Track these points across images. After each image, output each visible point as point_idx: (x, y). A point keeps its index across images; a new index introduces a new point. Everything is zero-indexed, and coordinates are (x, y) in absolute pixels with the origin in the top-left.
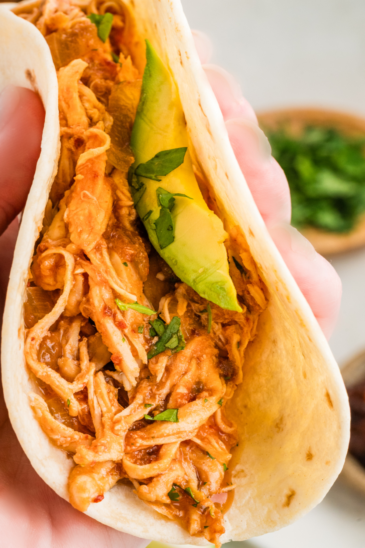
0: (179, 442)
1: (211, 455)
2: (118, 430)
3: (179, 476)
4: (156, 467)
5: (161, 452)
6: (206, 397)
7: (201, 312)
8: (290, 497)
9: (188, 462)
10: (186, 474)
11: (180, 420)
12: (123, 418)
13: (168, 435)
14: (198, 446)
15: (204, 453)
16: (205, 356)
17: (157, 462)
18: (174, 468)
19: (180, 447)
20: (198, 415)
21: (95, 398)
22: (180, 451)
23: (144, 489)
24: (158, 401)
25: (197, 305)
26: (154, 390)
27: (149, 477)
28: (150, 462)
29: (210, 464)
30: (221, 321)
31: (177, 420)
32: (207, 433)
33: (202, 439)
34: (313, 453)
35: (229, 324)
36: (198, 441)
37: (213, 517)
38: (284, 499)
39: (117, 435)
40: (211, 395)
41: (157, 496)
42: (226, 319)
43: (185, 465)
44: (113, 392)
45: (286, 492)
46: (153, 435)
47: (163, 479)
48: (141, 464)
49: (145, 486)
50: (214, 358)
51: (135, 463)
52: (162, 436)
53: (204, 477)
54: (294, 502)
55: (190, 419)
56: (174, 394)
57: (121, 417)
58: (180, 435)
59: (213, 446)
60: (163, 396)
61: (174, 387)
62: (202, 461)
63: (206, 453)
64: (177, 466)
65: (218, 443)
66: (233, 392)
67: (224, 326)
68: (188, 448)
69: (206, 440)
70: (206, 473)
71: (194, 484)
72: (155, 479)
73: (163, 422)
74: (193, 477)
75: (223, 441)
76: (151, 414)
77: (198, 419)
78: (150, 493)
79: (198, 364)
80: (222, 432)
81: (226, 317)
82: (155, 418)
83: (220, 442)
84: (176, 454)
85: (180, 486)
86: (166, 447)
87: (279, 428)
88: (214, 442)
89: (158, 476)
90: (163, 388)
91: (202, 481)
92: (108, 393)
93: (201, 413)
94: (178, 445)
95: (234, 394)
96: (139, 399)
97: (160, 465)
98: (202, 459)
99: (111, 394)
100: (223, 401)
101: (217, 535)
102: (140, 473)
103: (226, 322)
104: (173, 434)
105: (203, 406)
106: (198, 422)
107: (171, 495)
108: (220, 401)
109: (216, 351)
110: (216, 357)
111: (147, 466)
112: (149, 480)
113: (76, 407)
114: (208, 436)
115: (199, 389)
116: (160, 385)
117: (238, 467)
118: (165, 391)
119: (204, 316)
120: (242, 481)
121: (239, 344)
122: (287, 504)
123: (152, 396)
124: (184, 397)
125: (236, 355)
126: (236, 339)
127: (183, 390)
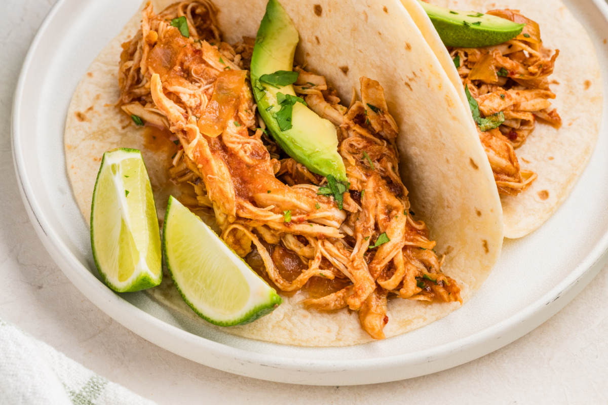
0: (401, 250)
1: (424, 248)
2: (357, 266)
3: (415, 271)
4: (398, 274)
5: (395, 263)
6: (396, 214)
7: (362, 159)
8: (485, 245)
9: (414, 260)
10: (417, 268)
11: (391, 239)
12: (356, 256)
13: (391, 251)
14: (412, 247)
15: (419, 249)
16: (381, 188)
17: (397, 271)
18: (409, 268)
19: (403, 254)
20: (398, 228)
21: (334, 260)
22: (405, 256)
23: (403, 291)
24: (371, 233)
25: (358, 155)
26: (366, 225)
27: (399, 283)
28: (393, 274)
29: (426, 254)
30: (376, 158)
31: (389, 240)
32: (412, 235)
33: (412, 240)
34: (479, 210)
35: (381, 158)
36: (411, 243)
37: (449, 285)
38: (483, 249)
39: (358, 269)
40: (398, 211)
41: (413, 290)
42: (378, 155)
43: (413, 263)
44: (341, 248)
45: (482, 243)
46: (383, 257)
47: (408, 278)
48: (390, 278)
49: (402, 289)
50: (386, 187)
51: (386, 280)
52: (388, 254)
53: (427, 264)
54: (490, 247)
55: (396, 234)
56: (379, 222)
57: (354, 255)
58: (397, 247)
59: (420, 242)
60: (373, 227)
61: (376, 217)
62: (420, 255)
63: (420, 248)
64: (409, 266)
65: (422, 238)
66: (409, 202)
67: (379, 160)
68: (408, 251)
69: (415, 240)
70: (426, 260)
71: (425, 271)
72: (404, 281)
73: (382, 245)
74: (422, 267)
75: (423, 235)
76: (372, 243)
77: (399, 231)
78: (408, 292)
79: (380, 195)
80: (419, 230)
81: (377, 153)
82: (376, 245)
83: (423, 237)
84: (404, 259)
85: (419, 277)
86: (396, 258)
87: (450, 208)
88: (419, 238)
89: (404, 278)
90: (370, 221)
91: (429, 268)
92: (339, 250)
93: (399, 226)
94: (401, 253)
95: (410, 203)
96: (360, 236)
97: (399, 271)
98: (419, 253)
99: (341, 250)
100: (406, 211)
101: (457, 295)
102: (393, 284)
103: (379, 157)
104: (393, 249)
105: (397, 221)
106: (401, 233)
107: (419, 285)
108: (405, 212)
109: (384, 181)
110: (387, 185)
111: (393, 277)
112: (401, 284)
113: (329, 273)
114: (414, 237)
115: (389, 211)
116: (367, 220)
117: (446, 246)
118: (372, 222)
119: (365, 161)
120: (454, 253)
121: (393, 168)
122: (487, 251)
123: (366, 230)
124: (385, 220)
125: (395, 177)
126: (389, 165)
127: (382, 217)
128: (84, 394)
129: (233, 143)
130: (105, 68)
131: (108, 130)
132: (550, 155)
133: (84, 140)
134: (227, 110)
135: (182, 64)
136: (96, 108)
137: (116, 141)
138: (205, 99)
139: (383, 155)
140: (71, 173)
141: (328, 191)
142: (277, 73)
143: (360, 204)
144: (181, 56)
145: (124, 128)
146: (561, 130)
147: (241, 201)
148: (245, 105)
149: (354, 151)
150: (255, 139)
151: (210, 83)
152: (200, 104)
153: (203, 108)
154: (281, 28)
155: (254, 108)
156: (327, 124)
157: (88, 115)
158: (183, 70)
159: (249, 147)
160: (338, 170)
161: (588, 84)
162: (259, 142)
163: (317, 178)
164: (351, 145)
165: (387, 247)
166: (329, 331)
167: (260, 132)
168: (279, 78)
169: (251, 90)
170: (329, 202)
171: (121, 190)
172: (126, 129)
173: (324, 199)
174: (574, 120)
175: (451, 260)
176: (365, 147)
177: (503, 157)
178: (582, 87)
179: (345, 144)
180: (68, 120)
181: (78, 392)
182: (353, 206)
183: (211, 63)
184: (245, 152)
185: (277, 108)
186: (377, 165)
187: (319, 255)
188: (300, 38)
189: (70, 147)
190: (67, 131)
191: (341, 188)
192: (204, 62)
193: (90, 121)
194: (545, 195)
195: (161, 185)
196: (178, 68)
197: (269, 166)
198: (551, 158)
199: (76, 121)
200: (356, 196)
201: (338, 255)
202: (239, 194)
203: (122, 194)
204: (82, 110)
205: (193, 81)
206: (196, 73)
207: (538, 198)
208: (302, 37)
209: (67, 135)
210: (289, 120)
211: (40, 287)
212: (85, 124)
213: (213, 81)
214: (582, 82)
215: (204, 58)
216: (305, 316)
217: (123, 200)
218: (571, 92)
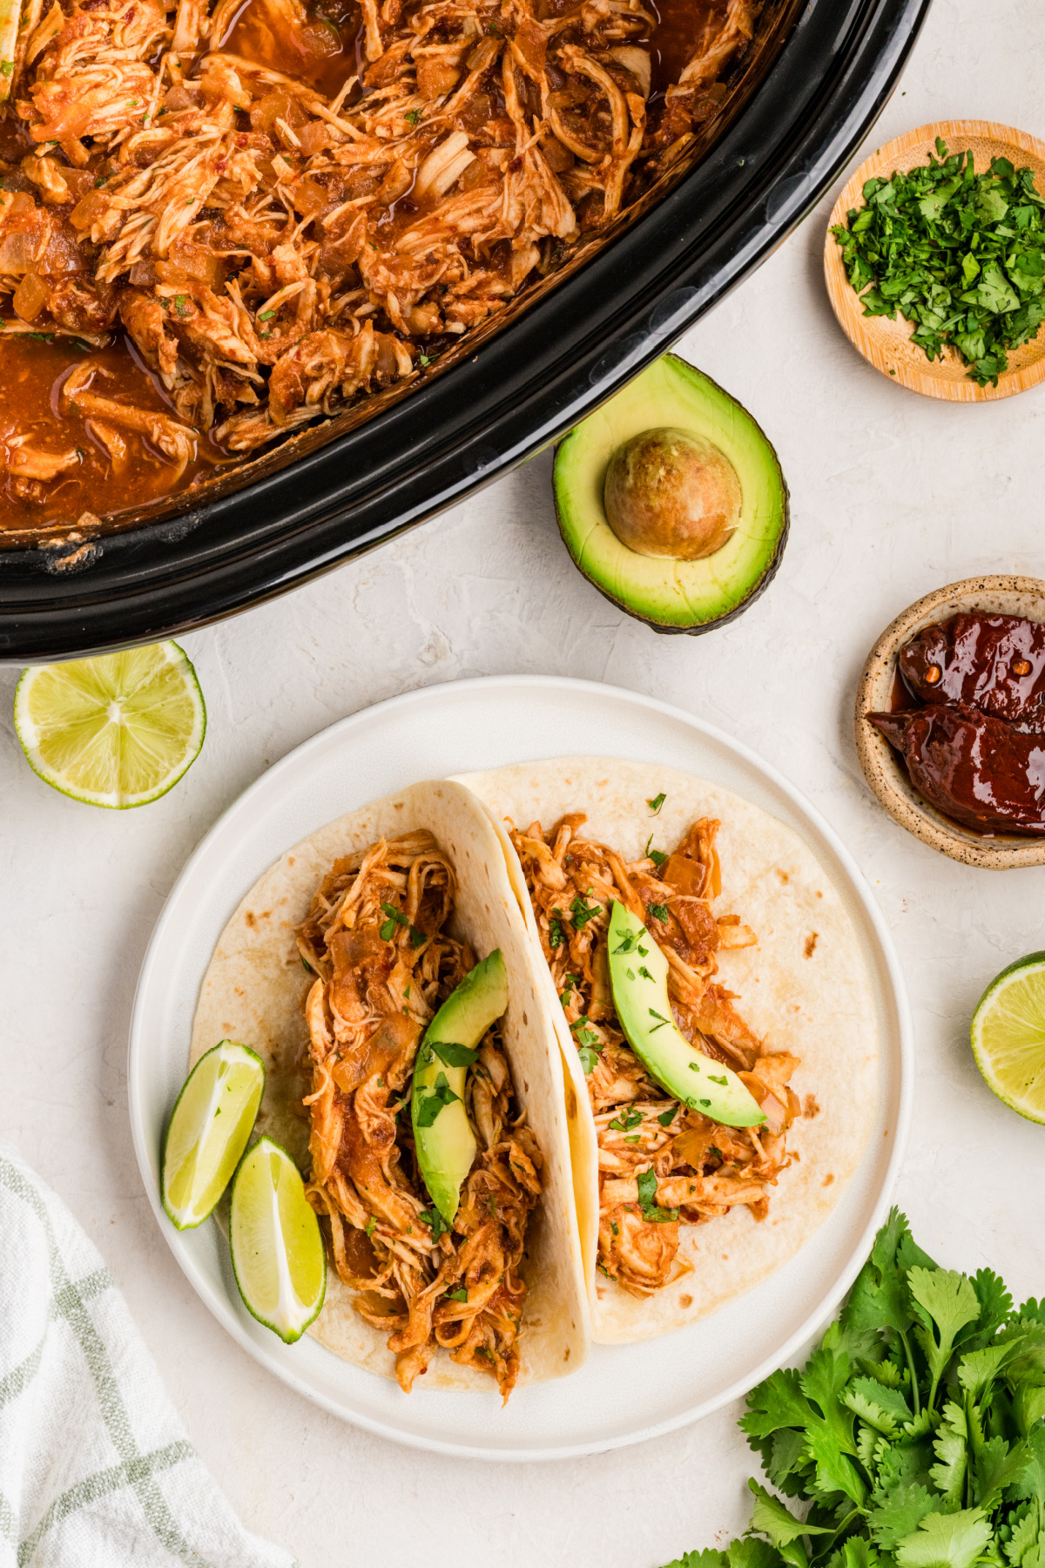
2: (420, 1308)
3: (481, 1339)
4: (461, 1336)
5: (462, 1325)
7: (487, 1201)
8: (568, 1353)
9: (486, 1328)
10: (485, 1337)
11: (470, 1300)
13: (463, 1312)
14: (491, 1314)
16: (491, 1239)
17: (461, 1333)
18: (476, 1335)
19: (476, 1320)
20: (482, 1294)
21: (403, 1284)
22: (477, 1322)
24: (454, 1281)
25: (483, 1195)
26: (453, 1270)
28: (455, 1334)
30: (503, 1207)
31: (468, 1300)
32: (497, 1303)
35: (509, 1209)
36: (491, 1311)
39: (423, 1307)
40: (494, 1275)
42: (506, 1204)
43: (483, 1331)
44: (416, 1278)
46: (452, 1312)
47: (470, 1344)
50: (498, 1239)
52: (459, 1313)
53: (500, 1335)
55: (478, 1298)
56: (468, 1276)
57: (427, 1292)
58: (471, 1312)
60: (459, 1277)
61: (467, 1269)
64: (477, 1333)
66: (517, 1262)
67: (505, 1209)
68: (484, 1318)
69: (498, 1308)
70: (501, 1332)
73: (459, 1300)
74: (491, 1337)
76: (449, 1291)
79: (486, 1248)
80: (513, 1295)
81: (507, 1202)
82: (452, 1296)
84: (474, 1325)
85: (483, 1346)
86: (466, 1320)
90: (459, 1269)
91: (500, 1339)
92: (413, 1279)
93: (484, 1292)
94: (474, 1318)
95: (519, 1264)
96: (443, 1276)
97: (463, 1334)
99: (415, 1280)
103: (507, 1206)
104: (466, 1311)
105: (485, 1287)
106: (487, 1297)
107: (477, 1355)
109: (500, 1233)
110: (500, 1238)
113: (391, 1295)
115: (486, 1269)
116: (456, 1267)
117: (536, 1316)
118: (459, 1273)
119: (489, 1205)
120: (540, 1330)
121: (517, 1224)
122: (566, 1359)
123: (450, 1275)
124: (473, 1279)
125: (515, 1232)
126: (513, 1220)
127: (472, 1274)
128: (78, 1288)
129: (361, 1108)
130: (314, 859)
131: (271, 955)
132: (726, 1252)
133: (239, 952)
134: (378, 1064)
135: (364, 970)
136: (273, 918)
137: (271, 976)
138: (361, 1039)
139: (511, 1207)
140: (205, 989)
141: (430, 1220)
142: (455, 1046)
143: (457, 1250)
144: (367, 961)
145: (289, 963)
146: (760, 1225)
147: (337, 1174)
148: (398, 1067)
149: (482, 1189)
150: (388, 1113)
151: (380, 1016)
152: (352, 1042)
153: (352, 1049)
154: (493, 988)
155: (410, 1073)
156: (471, 1143)
157: (260, 923)
158: (362, 976)
159: (375, 1123)
160: (449, 1207)
161: (830, 1179)
162: (392, 1119)
163: (425, 1198)
164: (483, 1180)
165: (461, 1306)
166: (361, 1348)
167: (399, 1106)
168: (454, 1053)
169: (418, 1051)
170: (424, 1231)
171: (215, 1102)
172: (290, 967)
173: (423, 1225)
174: (783, 1219)
175: (534, 1334)
176: (496, 1191)
177: (649, 1261)
178: (822, 1179)
179: (477, 1176)
180: (236, 915)
181: (72, 1283)
182: (448, 1247)
183: (392, 991)
184: (369, 1126)
185: (430, 1092)
186: (500, 1213)
187: (388, 1272)
188: (507, 1011)
189: (221, 953)
190: (228, 928)
191: (443, 1227)
192: (387, 987)
193: (257, 931)
194: (687, 1301)
195: (286, 1068)
196: (358, 971)
197: (387, 1153)
198: (725, 1257)
199: (243, 920)
200: (458, 1239)
201: (408, 1284)
202: (338, 1163)
203: (213, 1110)
204: (257, 912)
205: (363, 1000)
206: (371, 994)
207: (677, 1302)
208: (511, 1010)
209: (225, 935)
210: (434, 1115)
211: (110, 1103)
212: (250, 932)
213: (384, 1015)
214: (826, 1172)
215: (389, 983)
216: (347, 1317)
217: (210, 1120)
218: (805, 1178)
